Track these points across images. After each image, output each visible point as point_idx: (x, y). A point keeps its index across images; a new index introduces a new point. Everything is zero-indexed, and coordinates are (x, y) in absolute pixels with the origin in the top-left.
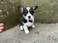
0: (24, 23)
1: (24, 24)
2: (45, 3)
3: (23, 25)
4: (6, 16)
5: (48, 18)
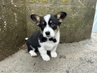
0: (41, 42)
1: (41, 44)
5: (69, 35)
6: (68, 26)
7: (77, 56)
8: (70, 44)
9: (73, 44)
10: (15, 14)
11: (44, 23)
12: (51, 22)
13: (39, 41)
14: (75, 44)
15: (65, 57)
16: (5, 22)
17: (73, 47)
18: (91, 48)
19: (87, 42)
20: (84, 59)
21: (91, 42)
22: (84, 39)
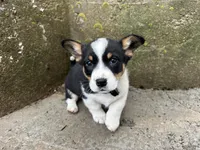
2: (153, 19)
4: (15, 59)
5: (164, 71)
6: (160, 49)
9: (172, 93)
10: (42, 26)
11: (91, 58)
12: (109, 55)
13: (83, 89)
14: (178, 93)
16: (20, 44)
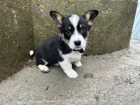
3: (61, 60)
5: (98, 43)
7: (110, 75)
8: (99, 56)
9: (104, 56)
10: (14, 12)
14: (107, 56)
15: (92, 76)
17: (104, 61)
18: (130, 61)
19: (124, 54)
20: (120, 78)
21: (130, 53)
22: (120, 48)
